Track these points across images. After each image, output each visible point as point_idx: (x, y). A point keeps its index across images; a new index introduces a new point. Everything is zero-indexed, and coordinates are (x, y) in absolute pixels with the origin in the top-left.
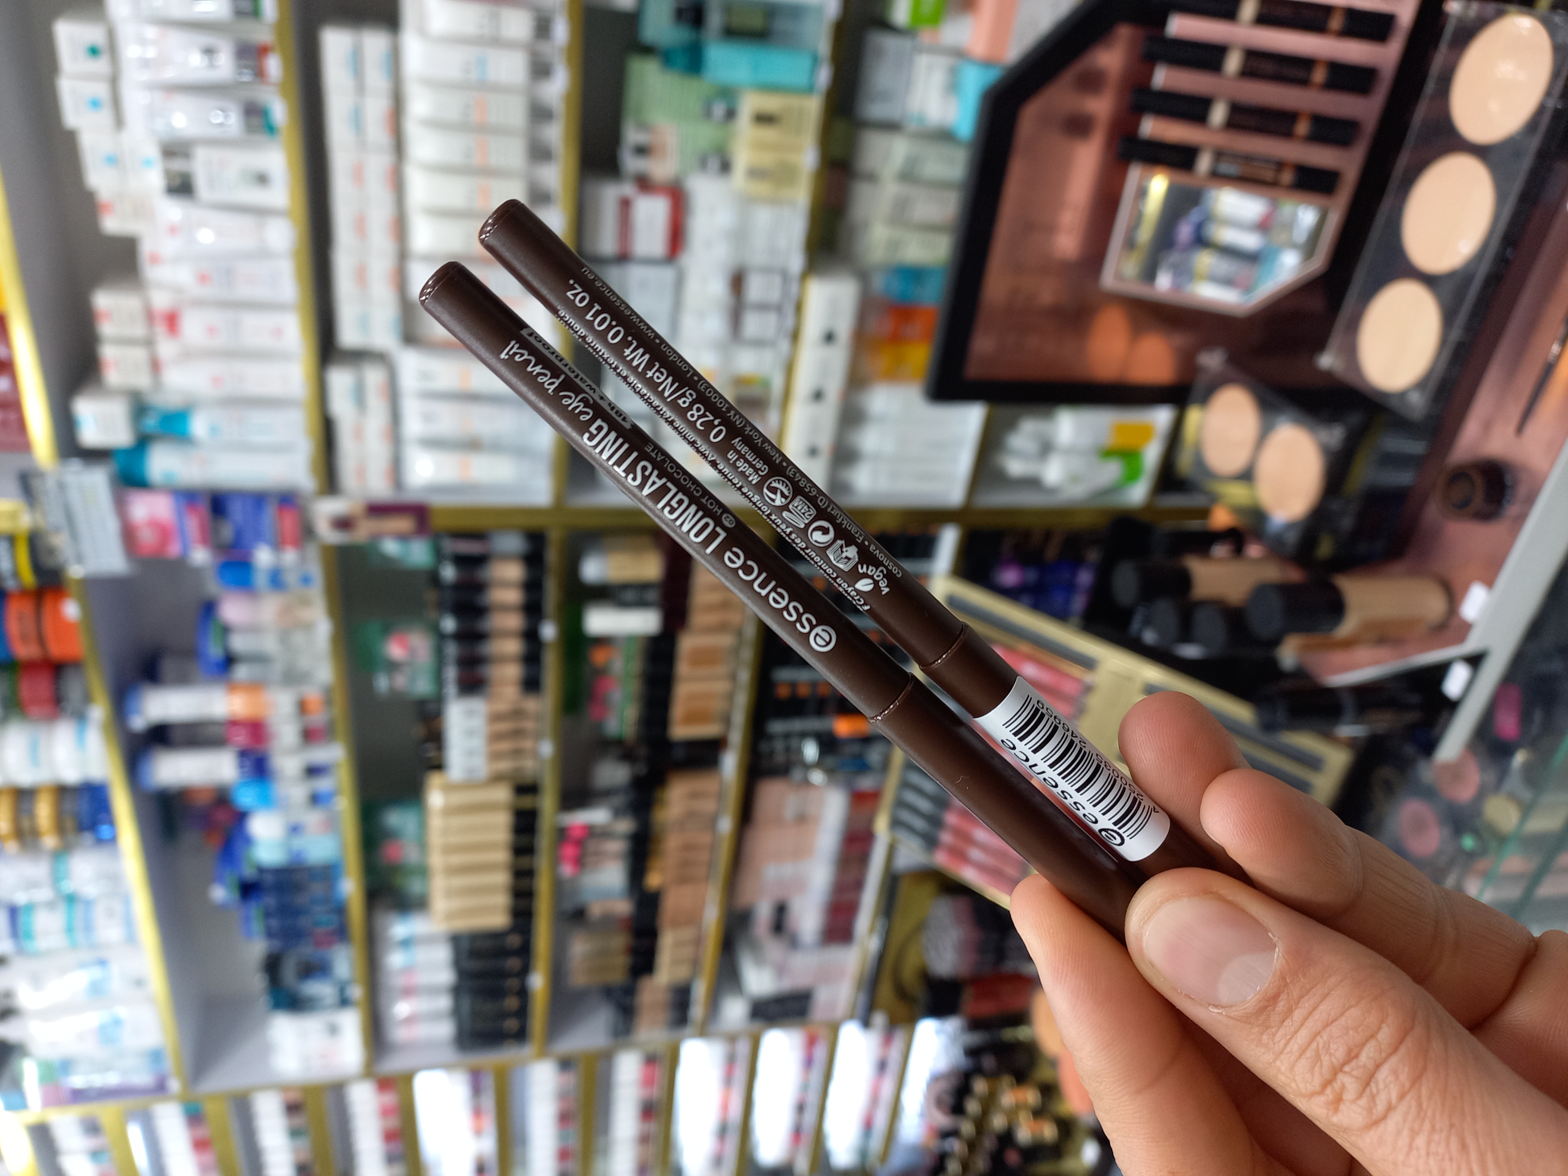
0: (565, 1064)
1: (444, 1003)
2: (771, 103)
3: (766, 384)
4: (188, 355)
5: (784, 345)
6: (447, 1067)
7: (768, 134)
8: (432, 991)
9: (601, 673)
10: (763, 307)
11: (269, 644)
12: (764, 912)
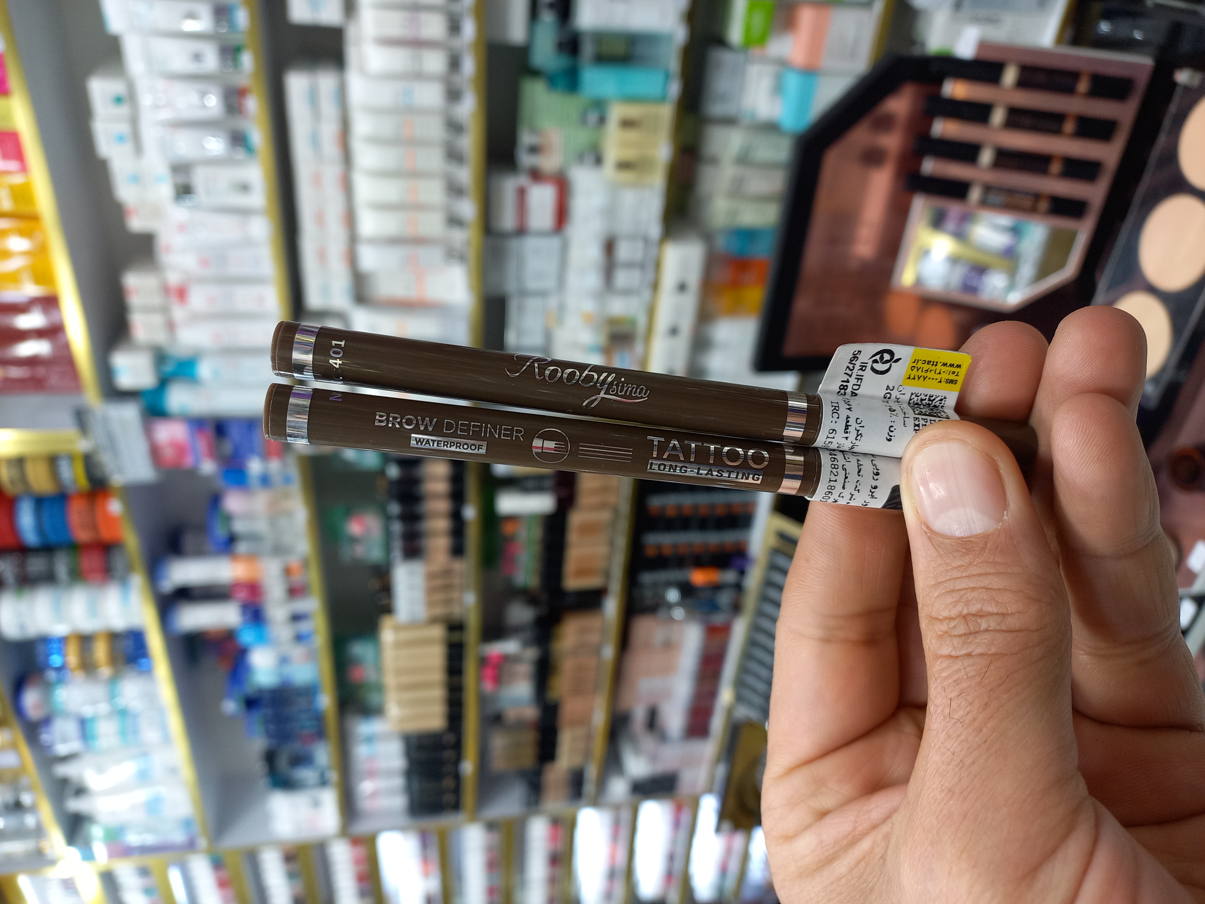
0: (491, 826)
1: (398, 782)
2: (633, 111)
3: (633, 323)
4: (196, 318)
5: (646, 294)
6: (402, 829)
7: (632, 135)
8: (389, 773)
9: (510, 540)
10: (630, 265)
11: (261, 526)
12: (639, 714)
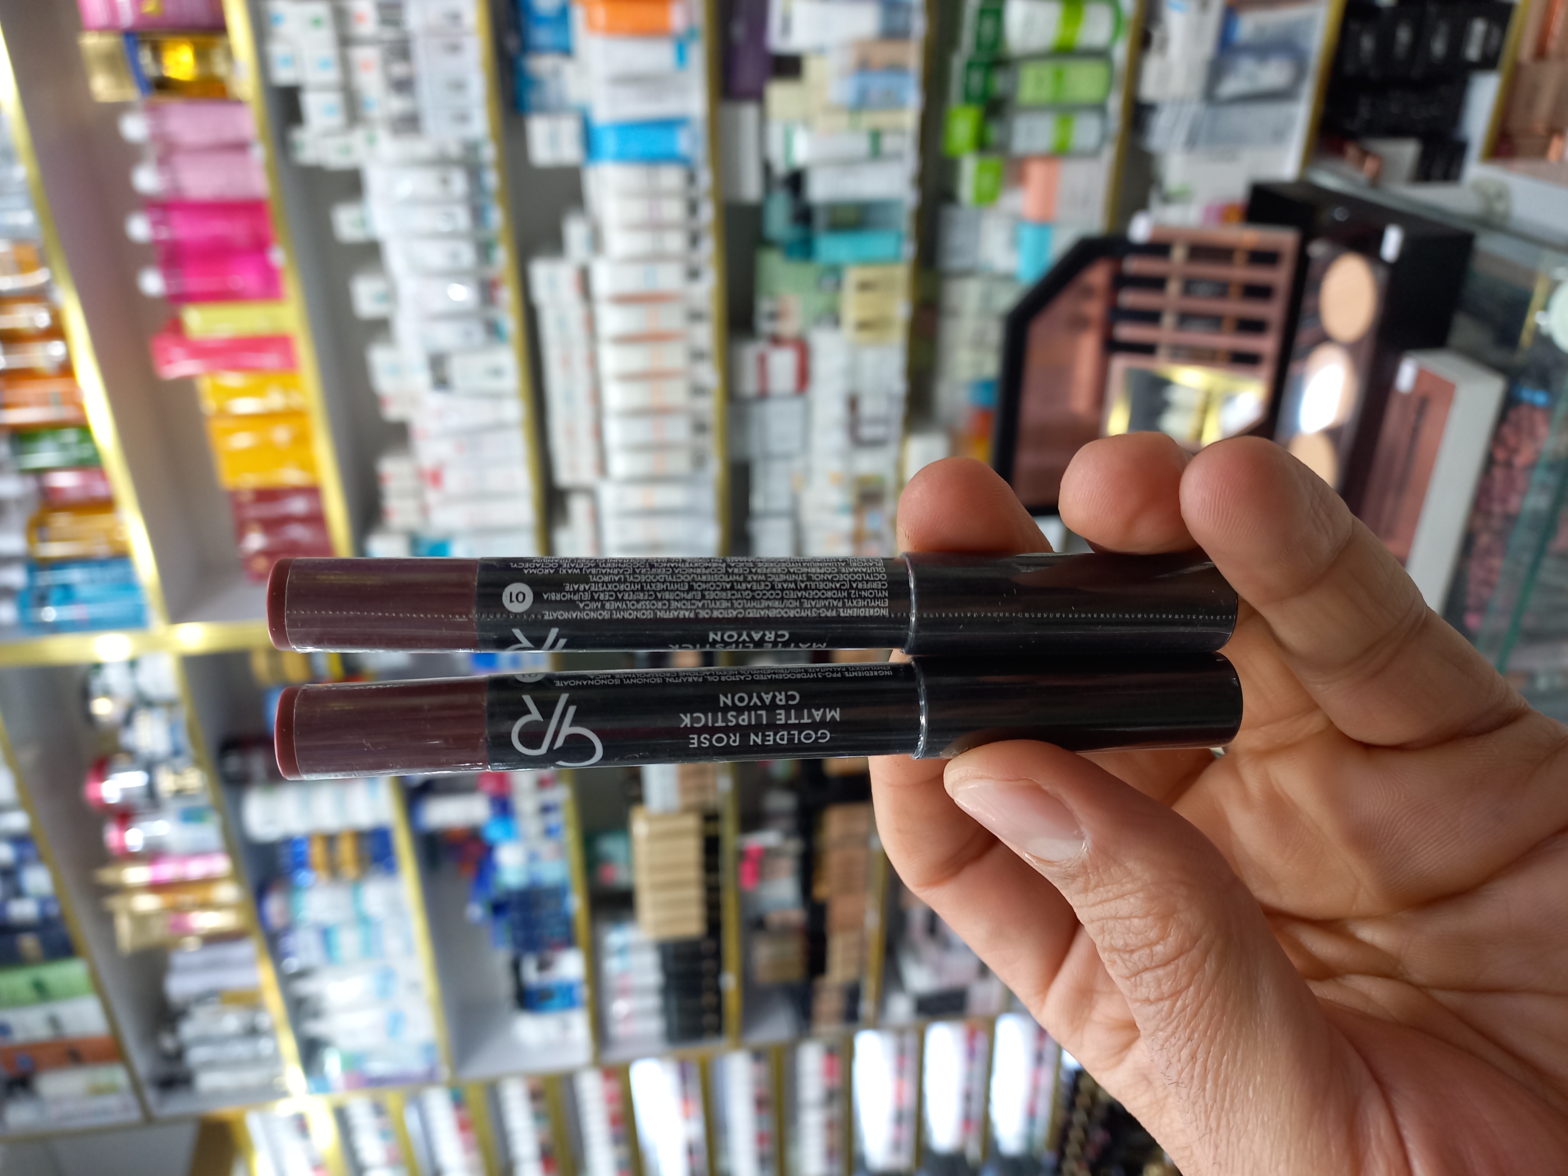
0: (758, 1055)
1: (653, 1002)
2: (869, 274)
3: (881, 481)
4: (450, 501)
6: (659, 1056)
7: (869, 297)
8: (642, 991)
12: (918, 920)
